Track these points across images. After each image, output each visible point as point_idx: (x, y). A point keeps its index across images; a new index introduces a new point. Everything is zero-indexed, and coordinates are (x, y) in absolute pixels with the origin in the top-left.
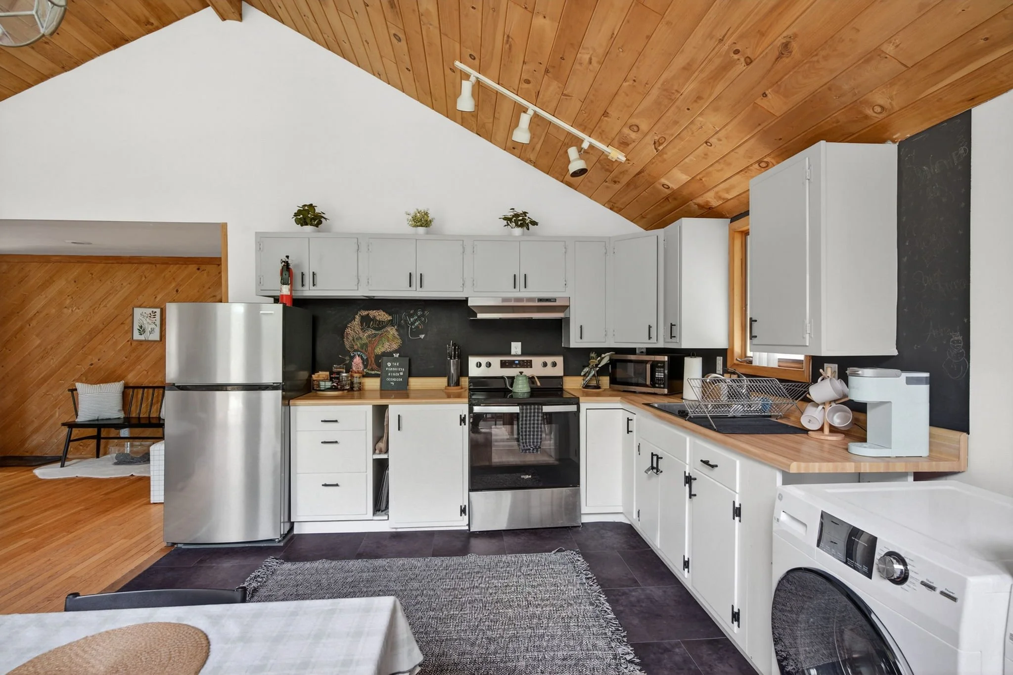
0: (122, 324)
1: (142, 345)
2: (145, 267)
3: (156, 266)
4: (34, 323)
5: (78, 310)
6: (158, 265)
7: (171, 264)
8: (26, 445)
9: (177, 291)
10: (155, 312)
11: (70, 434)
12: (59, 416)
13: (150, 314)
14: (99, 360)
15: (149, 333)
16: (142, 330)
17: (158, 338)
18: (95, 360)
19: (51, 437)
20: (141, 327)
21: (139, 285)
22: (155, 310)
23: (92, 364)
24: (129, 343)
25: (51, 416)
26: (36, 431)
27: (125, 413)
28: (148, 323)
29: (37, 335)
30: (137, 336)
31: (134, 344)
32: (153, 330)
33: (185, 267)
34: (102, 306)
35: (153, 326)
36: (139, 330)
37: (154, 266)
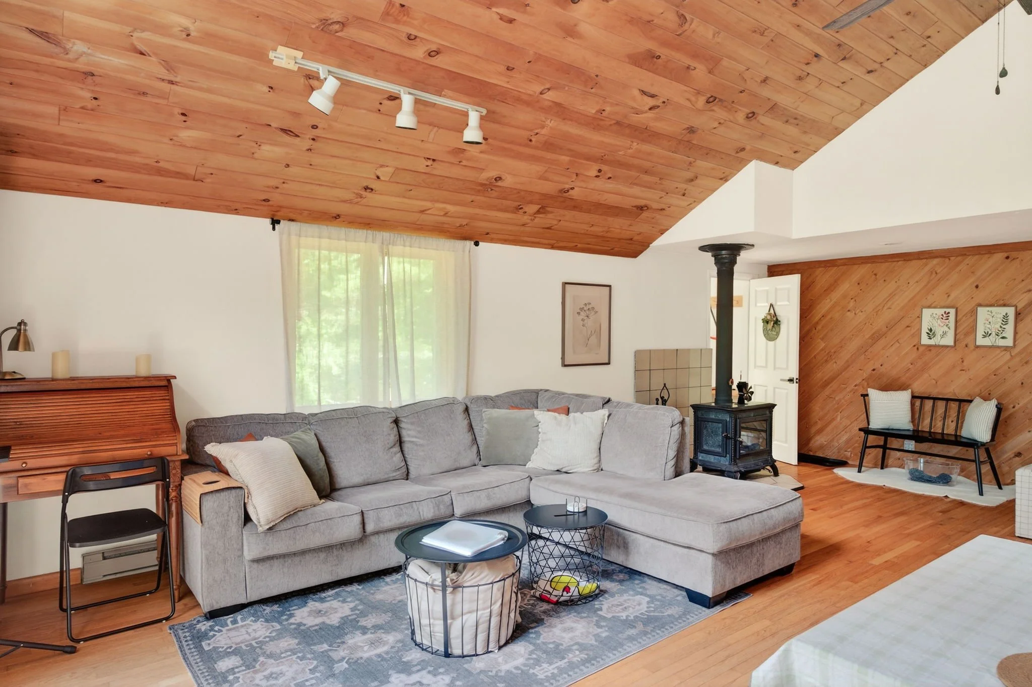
0: (908, 327)
1: (930, 350)
2: (935, 261)
3: (949, 259)
4: (819, 327)
5: (860, 313)
6: (952, 258)
7: (969, 255)
8: (810, 445)
9: (977, 287)
10: (949, 313)
11: (865, 441)
12: (841, 420)
13: (942, 315)
14: (881, 365)
15: (939, 338)
16: (931, 333)
17: (951, 343)
18: (877, 366)
19: (832, 440)
20: (931, 330)
21: (928, 282)
22: (947, 310)
23: (874, 370)
24: (916, 347)
25: (834, 419)
26: (820, 431)
27: (914, 425)
28: (939, 325)
29: (822, 339)
30: (925, 340)
31: (921, 349)
32: (945, 333)
33: (989, 258)
34: (885, 308)
35: (946, 329)
36: (928, 333)
37: (947, 260)
